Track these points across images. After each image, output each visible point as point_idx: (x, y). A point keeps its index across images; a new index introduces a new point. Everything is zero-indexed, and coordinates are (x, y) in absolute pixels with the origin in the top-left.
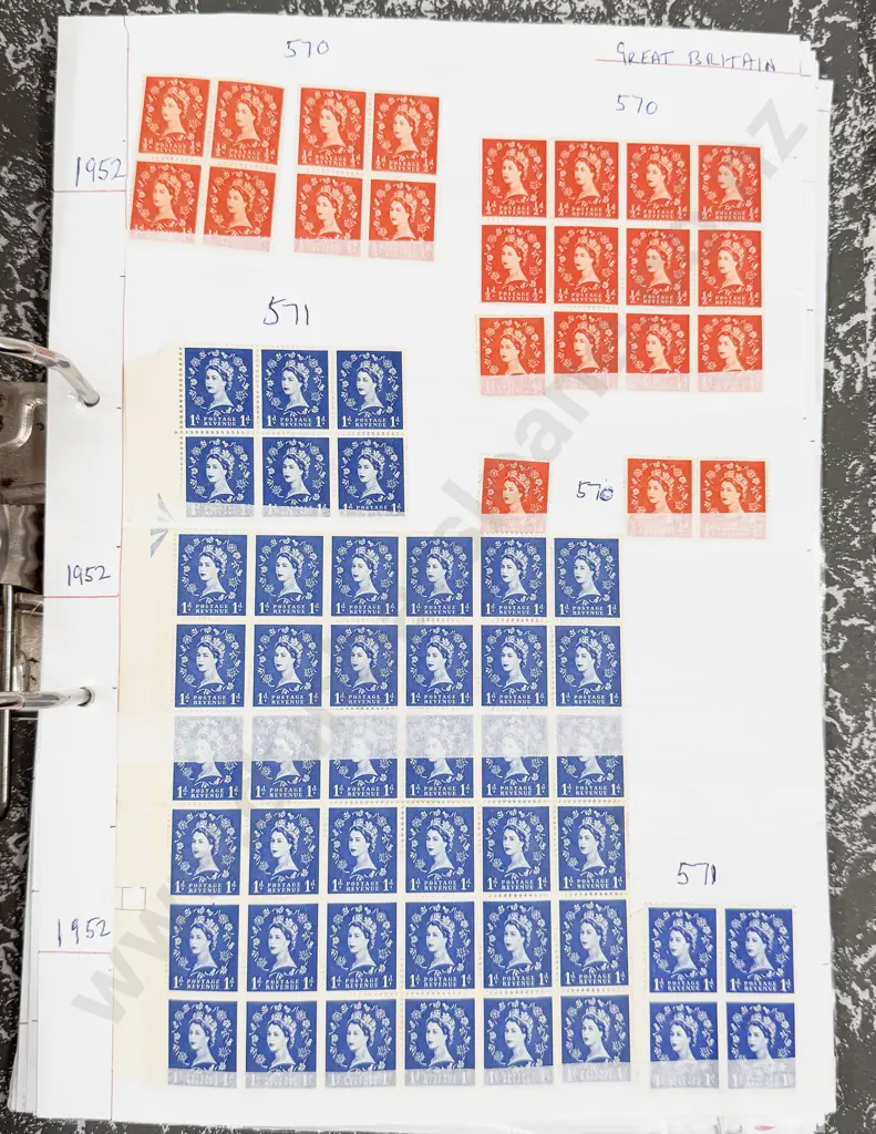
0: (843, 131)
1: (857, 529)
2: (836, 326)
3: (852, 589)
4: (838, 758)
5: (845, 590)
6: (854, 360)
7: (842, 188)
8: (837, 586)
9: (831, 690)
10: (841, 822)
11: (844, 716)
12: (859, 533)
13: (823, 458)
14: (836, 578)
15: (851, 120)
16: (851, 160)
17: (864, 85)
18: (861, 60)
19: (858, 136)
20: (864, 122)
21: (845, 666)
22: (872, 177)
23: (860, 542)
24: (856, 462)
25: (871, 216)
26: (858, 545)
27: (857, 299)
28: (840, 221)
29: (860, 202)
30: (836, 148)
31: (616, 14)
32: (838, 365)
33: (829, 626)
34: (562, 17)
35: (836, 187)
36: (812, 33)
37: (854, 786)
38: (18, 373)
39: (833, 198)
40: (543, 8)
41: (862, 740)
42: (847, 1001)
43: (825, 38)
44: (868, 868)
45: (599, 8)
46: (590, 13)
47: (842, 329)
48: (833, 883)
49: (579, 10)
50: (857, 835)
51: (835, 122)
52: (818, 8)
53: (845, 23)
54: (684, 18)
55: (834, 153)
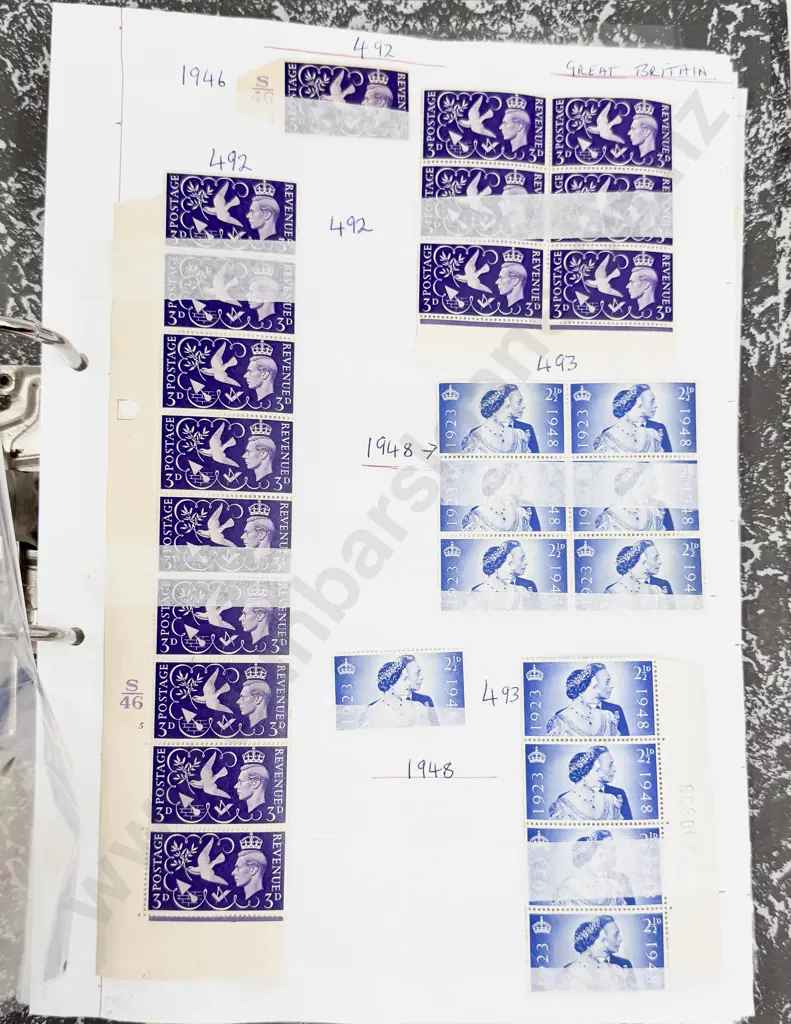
0: (757, 132)
1: (771, 489)
2: (751, 307)
3: (766, 543)
4: (755, 693)
5: (761, 544)
6: (768, 338)
7: (757, 184)
8: (753, 540)
9: (748, 633)
10: (758, 751)
11: (760, 656)
12: (773, 492)
13: (740, 426)
14: (753, 533)
15: (764, 123)
16: (764, 159)
17: (776, 92)
18: (773, 69)
19: (771, 137)
20: (776, 125)
21: (761, 612)
22: (784, 174)
23: (774, 500)
24: (769, 429)
25: (783, 209)
26: (772, 504)
27: (771, 283)
28: (755, 214)
29: (773, 197)
30: (751, 148)
31: (552, 33)
32: (753, 342)
33: (746, 576)
34: (503, 37)
35: (751, 183)
36: (728, 46)
37: (769, 718)
38: (24, 358)
39: (748, 193)
40: (487, 29)
41: (776, 678)
42: (764, 911)
43: (741, 50)
44: (783, 792)
45: (536, 28)
46: (528, 32)
47: (757, 310)
48: (753, 807)
49: (518, 30)
50: (773, 762)
51: (749, 126)
52: (734, 24)
53: (758, 36)
54: (613, 35)
55: (749, 153)
